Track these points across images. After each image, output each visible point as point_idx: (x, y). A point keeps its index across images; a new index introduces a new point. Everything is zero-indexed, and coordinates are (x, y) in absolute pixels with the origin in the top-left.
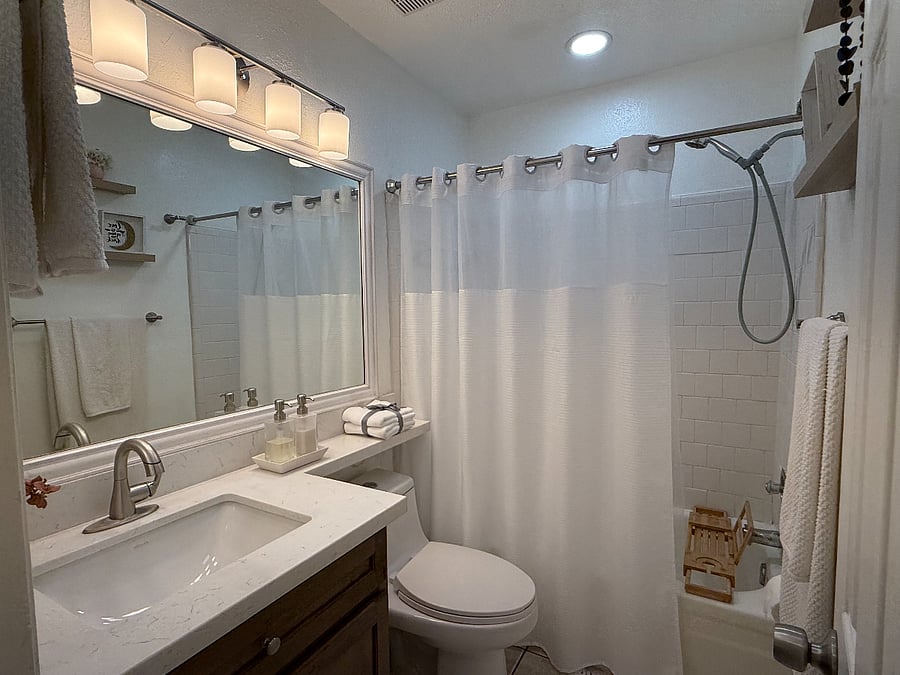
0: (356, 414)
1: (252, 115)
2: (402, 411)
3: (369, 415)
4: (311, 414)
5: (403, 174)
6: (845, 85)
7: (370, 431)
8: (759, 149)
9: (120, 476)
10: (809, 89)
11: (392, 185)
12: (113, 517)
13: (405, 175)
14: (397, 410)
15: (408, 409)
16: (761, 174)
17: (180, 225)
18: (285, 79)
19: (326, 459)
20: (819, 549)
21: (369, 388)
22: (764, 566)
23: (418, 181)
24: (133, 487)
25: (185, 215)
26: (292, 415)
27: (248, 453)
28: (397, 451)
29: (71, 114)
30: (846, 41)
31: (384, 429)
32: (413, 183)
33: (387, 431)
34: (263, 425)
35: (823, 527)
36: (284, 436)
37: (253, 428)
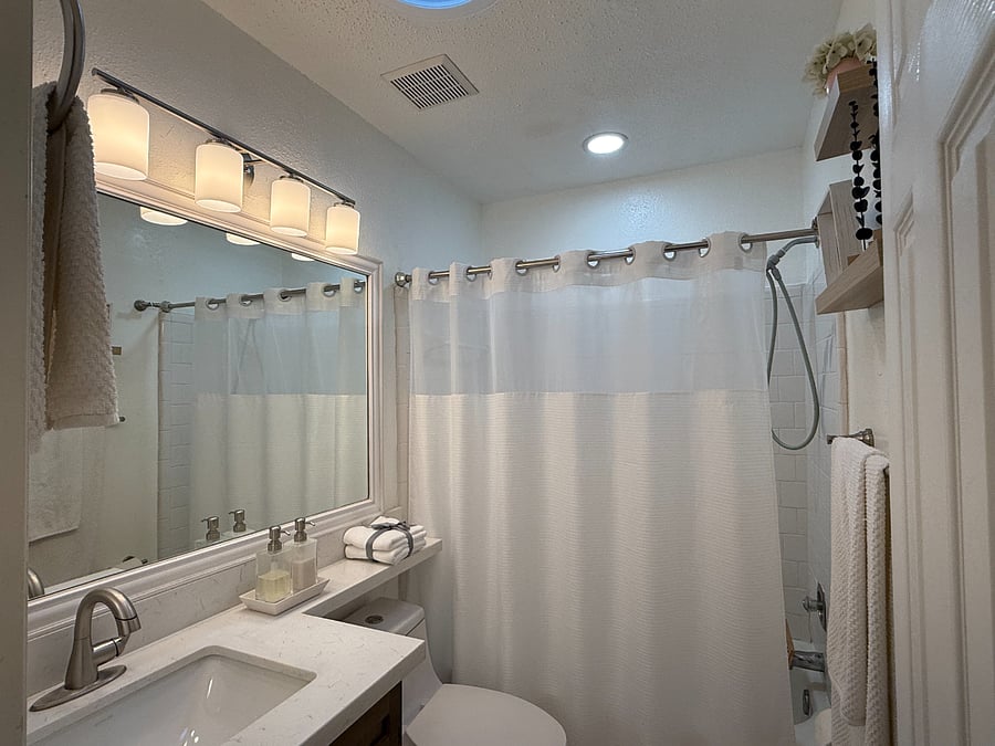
0: (359, 536)
1: (255, 210)
2: (412, 530)
3: (375, 537)
4: (310, 540)
5: (414, 268)
6: (861, 221)
7: (376, 556)
8: (775, 254)
9: (82, 632)
10: (825, 212)
11: (402, 278)
12: (69, 687)
13: (417, 269)
14: (406, 529)
15: (419, 527)
16: (779, 279)
17: (153, 313)
18: (293, 174)
19: (327, 593)
20: (874, 693)
21: (373, 503)
22: (806, 693)
23: (431, 275)
24: (96, 646)
25: (159, 302)
26: (289, 544)
27: (236, 590)
28: (403, 578)
29: (93, 259)
30: (859, 181)
31: (393, 553)
32: (425, 277)
33: (395, 555)
34: (254, 556)
35: (875, 668)
36: (280, 567)
37: (241, 560)
